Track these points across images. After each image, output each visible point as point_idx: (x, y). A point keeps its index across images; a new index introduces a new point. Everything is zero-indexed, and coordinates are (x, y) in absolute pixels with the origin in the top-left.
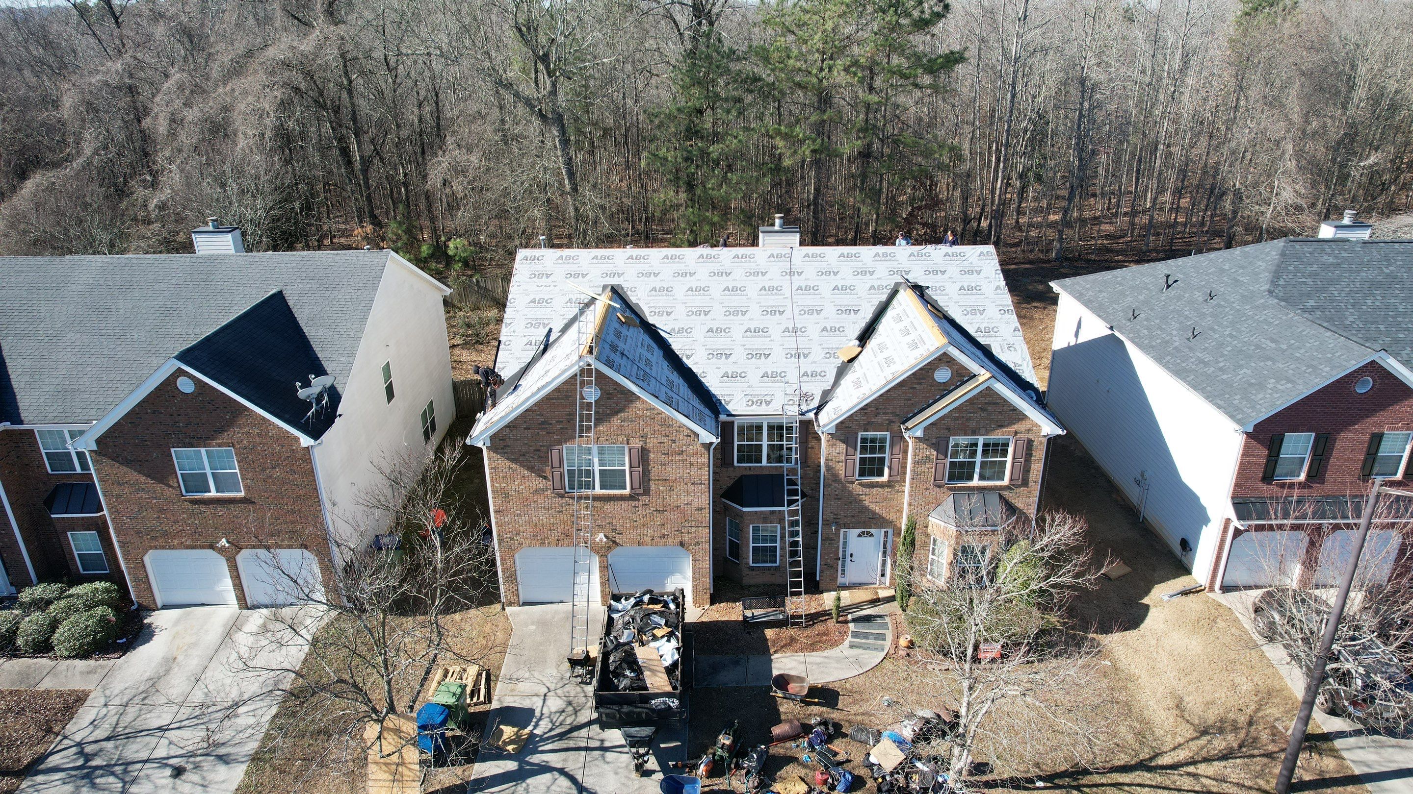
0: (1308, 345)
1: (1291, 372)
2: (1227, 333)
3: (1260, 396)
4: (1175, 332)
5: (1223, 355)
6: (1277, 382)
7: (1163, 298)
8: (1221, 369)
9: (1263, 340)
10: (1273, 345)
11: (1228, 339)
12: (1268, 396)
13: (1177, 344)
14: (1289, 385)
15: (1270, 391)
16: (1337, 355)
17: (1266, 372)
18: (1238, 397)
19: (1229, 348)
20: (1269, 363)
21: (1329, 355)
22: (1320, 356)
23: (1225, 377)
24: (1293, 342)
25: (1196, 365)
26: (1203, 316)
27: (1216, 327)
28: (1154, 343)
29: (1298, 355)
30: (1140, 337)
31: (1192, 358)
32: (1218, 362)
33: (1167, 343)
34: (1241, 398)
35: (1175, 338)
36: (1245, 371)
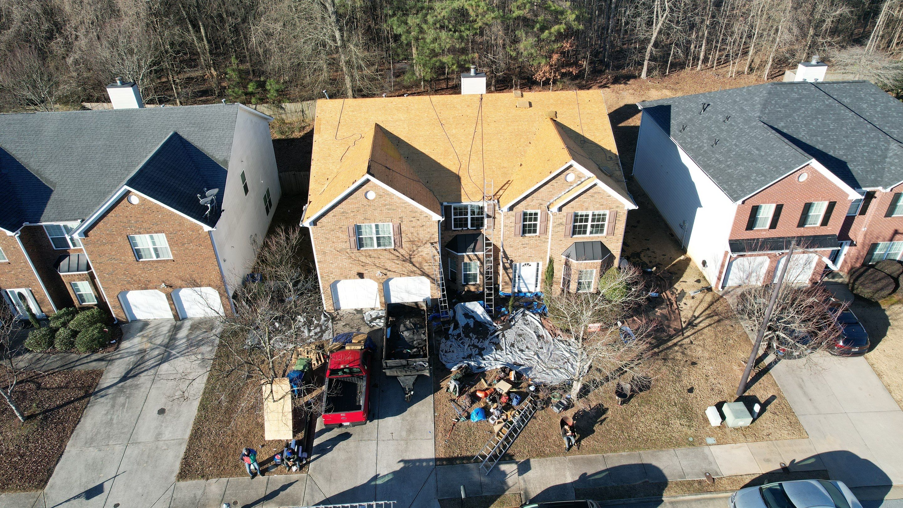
0: (776, 153)
1: (765, 169)
2: (734, 143)
3: (747, 184)
4: (705, 141)
5: (730, 157)
6: (757, 176)
7: (701, 118)
8: (728, 166)
9: (752, 149)
10: (757, 152)
11: (734, 147)
12: (751, 184)
13: (706, 148)
14: (763, 178)
15: (752, 181)
16: (790, 160)
17: (751, 169)
18: (735, 184)
19: (734, 153)
20: (754, 163)
21: (785, 160)
22: (781, 160)
24: (768, 151)
25: (715, 162)
26: (721, 131)
27: (728, 139)
28: (693, 147)
29: (769, 159)
30: (685, 143)
31: (713, 158)
32: (727, 161)
33: (700, 147)
34: (737, 185)
35: (705, 145)
36: (741, 167)
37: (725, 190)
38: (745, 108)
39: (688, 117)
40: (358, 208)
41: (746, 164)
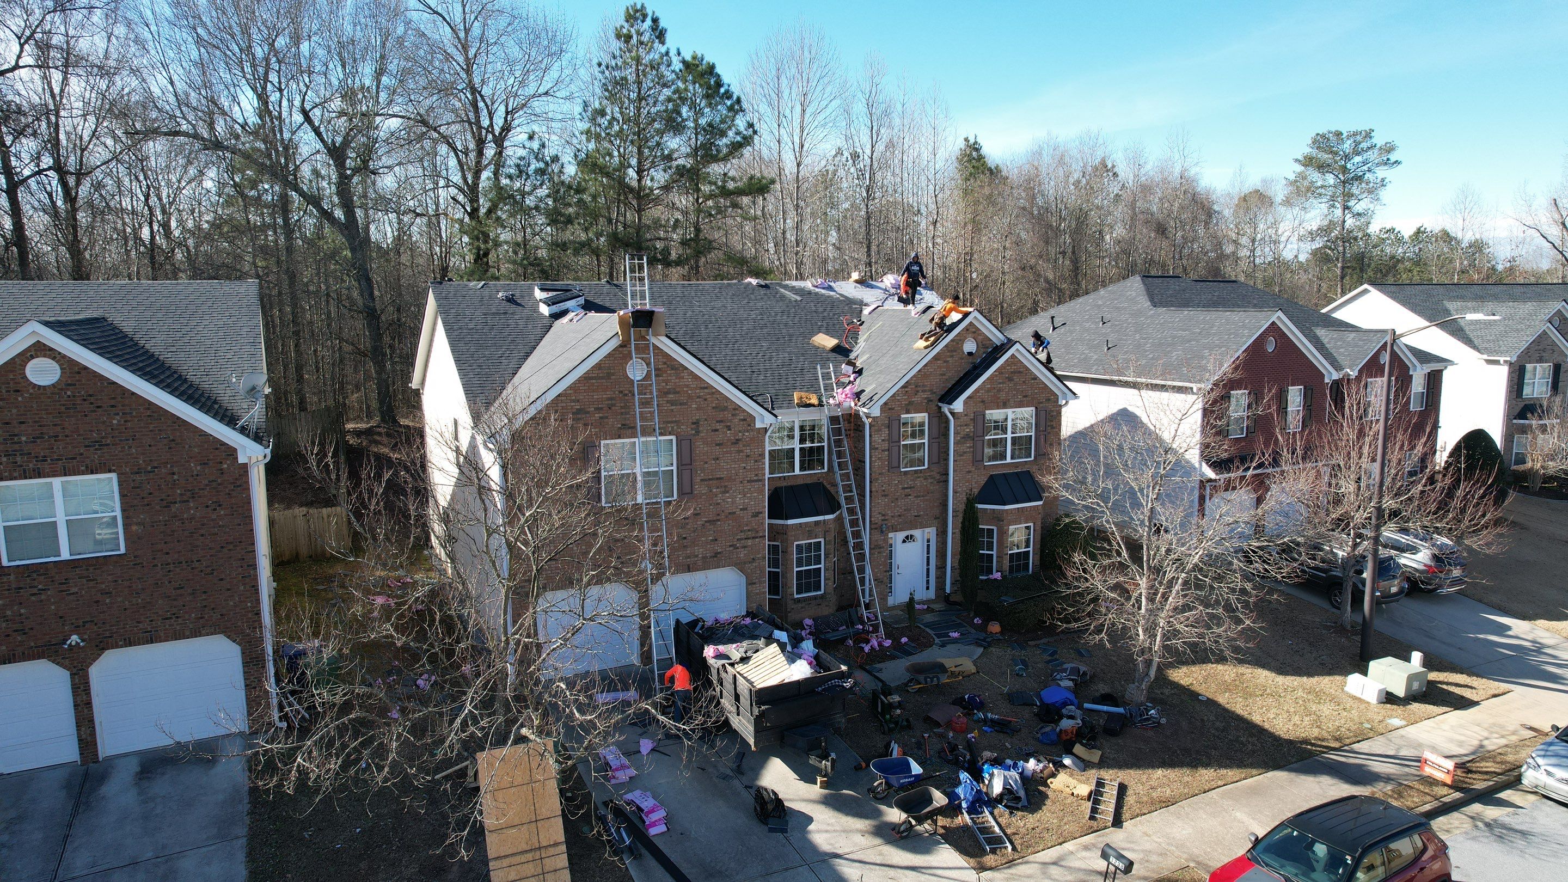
0: (1217, 324)
1: (1217, 341)
2: (1138, 338)
3: (1204, 362)
5: (1146, 351)
6: (1211, 350)
8: (1152, 359)
9: (1175, 332)
10: (1187, 333)
11: (1142, 341)
12: (1211, 360)
13: (1095, 357)
14: (1223, 349)
15: (1210, 357)
16: (1246, 322)
17: (1195, 348)
18: (1184, 369)
19: (1148, 346)
20: (1193, 343)
22: (1233, 326)
23: (1161, 362)
24: (1202, 326)
25: (1127, 363)
26: (1105, 335)
27: (1125, 338)
28: (1072, 363)
29: (1214, 331)
31: (1118, 360)
32: (1146, 356)
33: (1085, 359)
34: (1188, 368)
35: (1091, 355)
36: (1176, 353)
38: (1121, 306)
40: (611, 399)
41: (1180, 348)
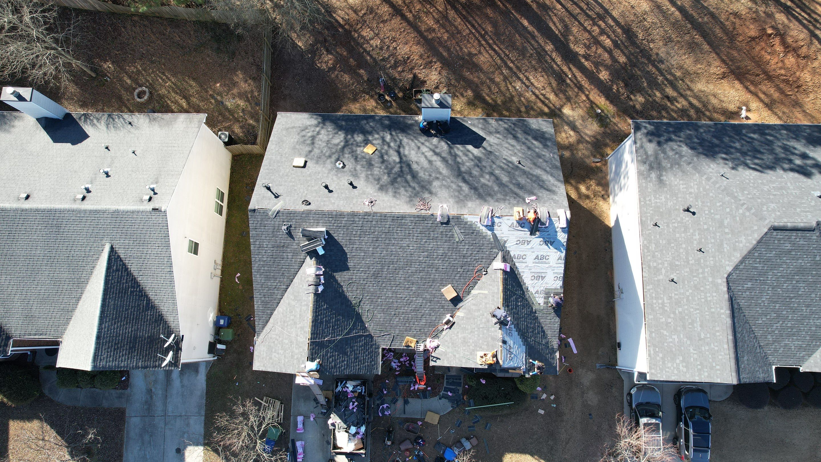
0: (712, 346)
1: (692, 359)
2: (688, 294)
3: (670, 365)
4: (666, 265)
5: (674, 313)
6: (683, 361)
7: (679, 219)
8: (667, 324)
9: (698, 319)
10: (699, 328)
11: (685, 300)
12: (672, 368)
13: (661, 277)
14: (685, 370)
15: (675, 365)
16: (718, 367)
17: (682, 348)
18: (661, 355)
19: (680, 309)
20: (689, 342)
21: (714, 365)
22: (711, 360)
23: (665, 333)
24: (708, 336)
25: (659, 308)
26: (688, 262)
27: (686, 283)
28: (651, 264)
29: (703, 348)
30: (648, 248)
31: (661, 298)
32: (669, 317)
33: (657, 271)
34: (662, 358)
35: (663, 271)
36: (675, 337)
37: (650, 355)
38: (725, 246)
39: (670, 204)
41: (682, 336)
